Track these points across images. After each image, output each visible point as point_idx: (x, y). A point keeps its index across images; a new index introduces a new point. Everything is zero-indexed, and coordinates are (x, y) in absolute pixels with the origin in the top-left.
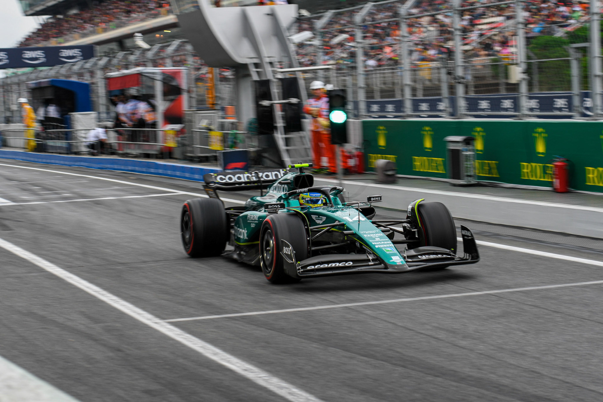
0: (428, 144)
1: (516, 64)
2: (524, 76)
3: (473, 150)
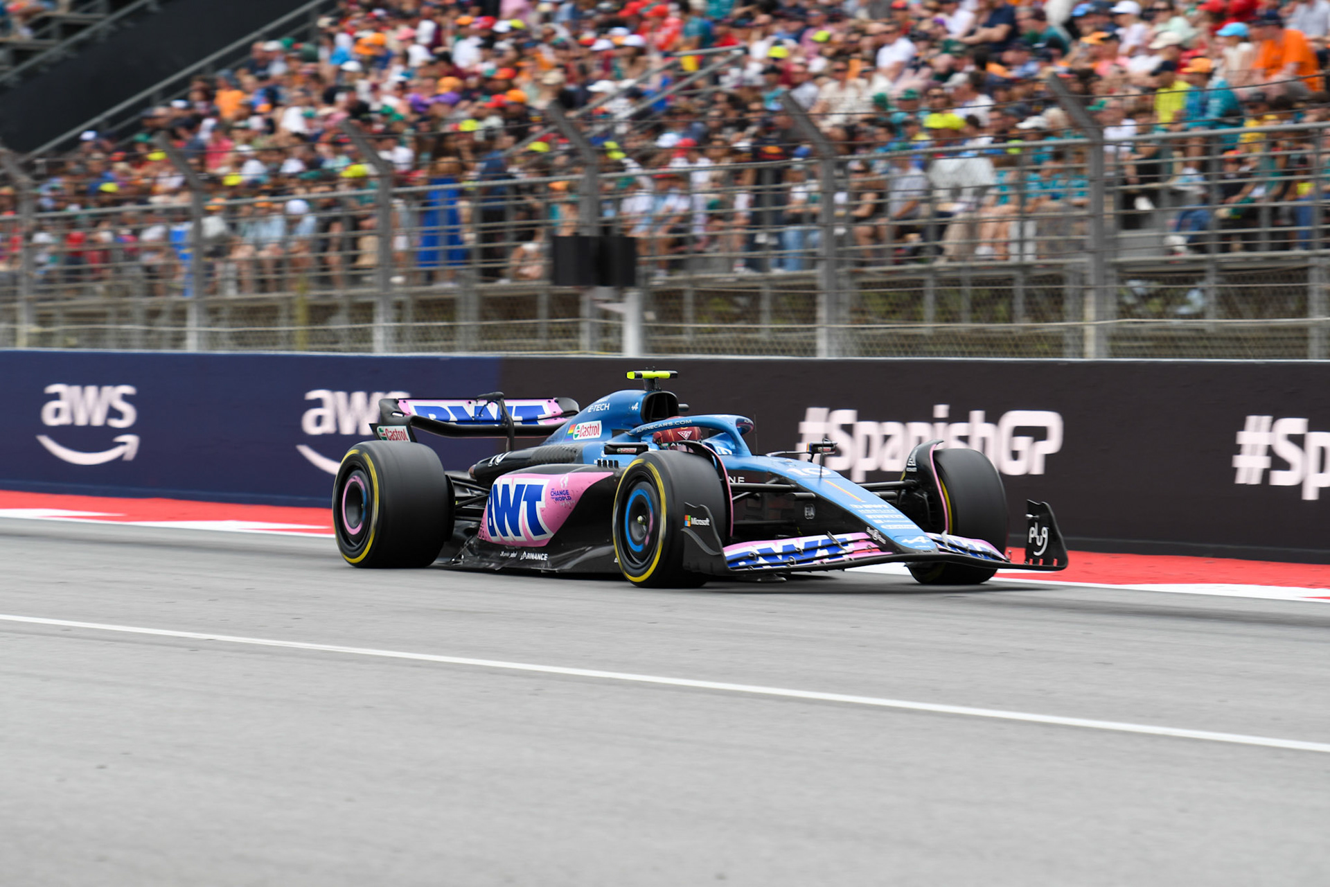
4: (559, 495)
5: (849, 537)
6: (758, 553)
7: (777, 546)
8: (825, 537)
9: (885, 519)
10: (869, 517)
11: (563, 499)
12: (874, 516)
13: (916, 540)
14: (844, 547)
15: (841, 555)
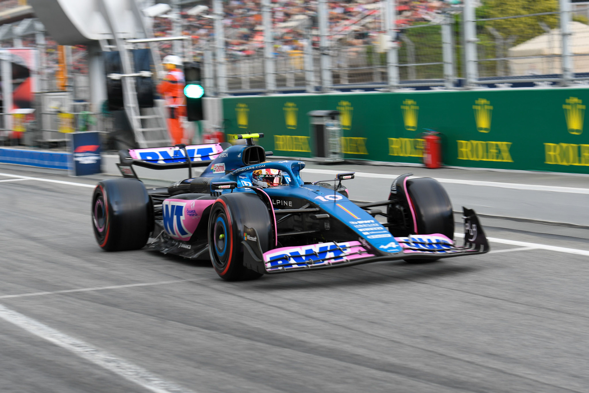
0: (291, 121)
1: (385, 32)
2: (395, 45)
3: (339, 126)
4: (191, 213)
5: (347, 244)
6: (290, 255)
7: (302, 250)
8: (332, 244)
9: (371, 231)
10: (360, 230)
11: (193, 215)
12: (364, 230)
13: (389, 245)
14: (344, 251)
15: (341, 257)
